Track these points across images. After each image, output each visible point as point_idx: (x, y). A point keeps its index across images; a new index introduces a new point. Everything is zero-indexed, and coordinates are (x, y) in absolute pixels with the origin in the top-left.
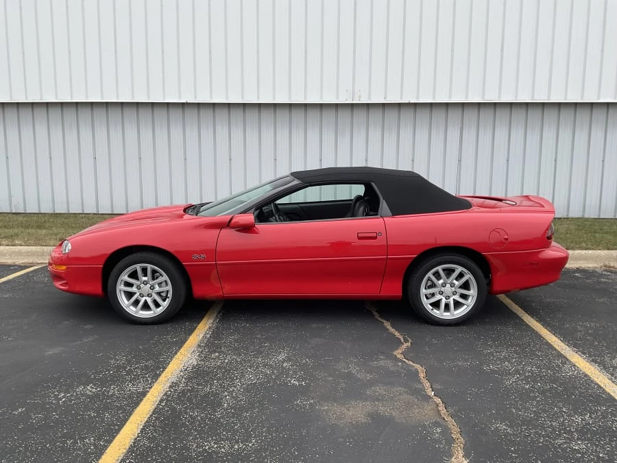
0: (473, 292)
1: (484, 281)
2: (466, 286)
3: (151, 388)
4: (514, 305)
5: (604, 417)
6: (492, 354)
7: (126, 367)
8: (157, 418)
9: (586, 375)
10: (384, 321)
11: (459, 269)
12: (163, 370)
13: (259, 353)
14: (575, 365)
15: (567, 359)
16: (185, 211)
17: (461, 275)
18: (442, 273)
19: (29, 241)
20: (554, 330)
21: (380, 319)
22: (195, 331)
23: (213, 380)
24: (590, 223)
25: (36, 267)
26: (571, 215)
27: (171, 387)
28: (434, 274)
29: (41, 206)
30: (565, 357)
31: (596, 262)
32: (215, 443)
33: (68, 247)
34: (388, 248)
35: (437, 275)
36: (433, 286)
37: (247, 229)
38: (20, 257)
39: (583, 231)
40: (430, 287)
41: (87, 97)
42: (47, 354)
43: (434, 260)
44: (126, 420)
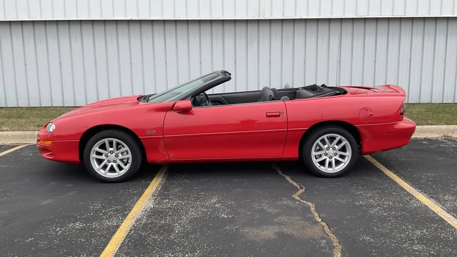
0: (348, 154)
1: (357, 146)
2: (343, 149)
3: (122, 222)
4: (378, 163)
5: (435, 231)
6: (361, 194)
7: (102, 210)
8: (129, 241)
9: (426, 206)
10: (286, 176)
11: (339, 137)
12: (130, 211)
13: (197, 198)
14: (418, 200)
15: (414, 197)
16: (138, 99)
17: (340, 142)
18: (326, 140)
19: (14, 128)
20: (405, 179)
21: (282, 175)
22: (150, 186)
23: (166, 216)
24: (436, 106)
25: (22, 146)
26: (422, 101)
27: (136, 221)
28: (321, 141)
29: (19, 102)
30: (412, 196)
31: (438, 133)
32: (172, 254)
33: (52, 128)
34: (287, 123)
35: (323, 141)
36: (321, 149)
37: (186, 111)
38: (8, 140)
39: (430, 112)
40: (318, 151)
41: (53, 17)
42: (42, 204)
43: (321, 131)
44: (107, 243)
